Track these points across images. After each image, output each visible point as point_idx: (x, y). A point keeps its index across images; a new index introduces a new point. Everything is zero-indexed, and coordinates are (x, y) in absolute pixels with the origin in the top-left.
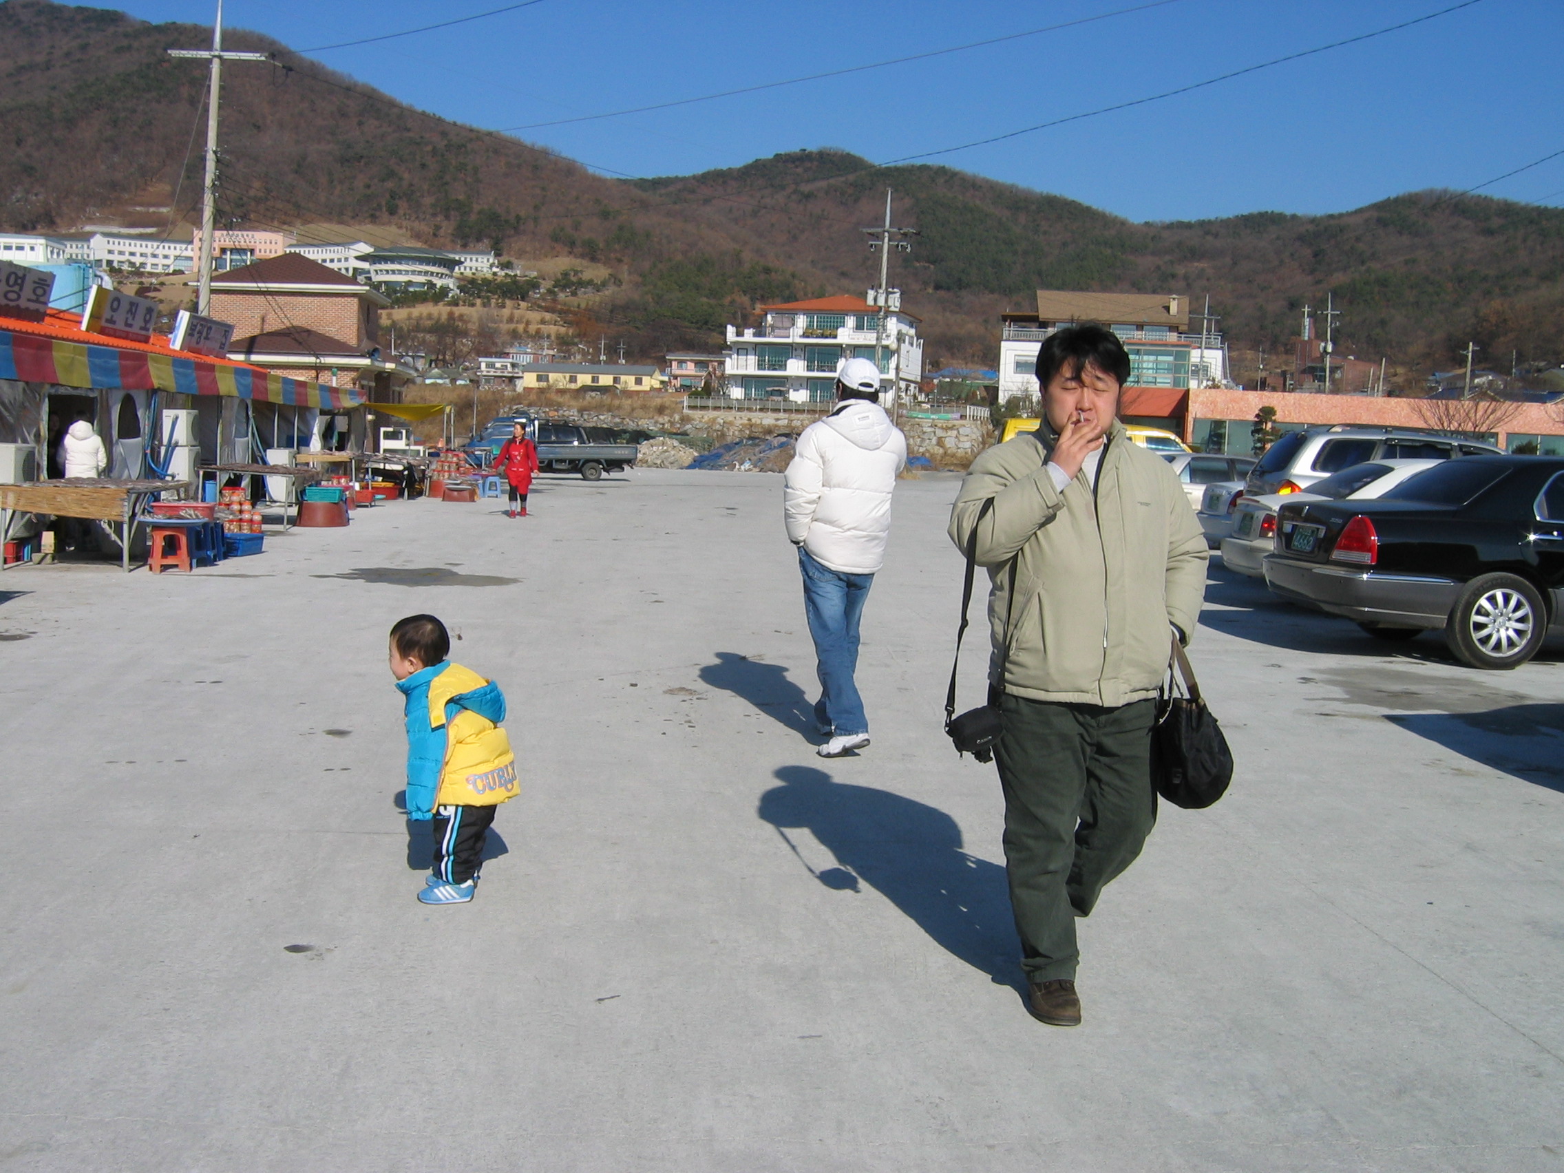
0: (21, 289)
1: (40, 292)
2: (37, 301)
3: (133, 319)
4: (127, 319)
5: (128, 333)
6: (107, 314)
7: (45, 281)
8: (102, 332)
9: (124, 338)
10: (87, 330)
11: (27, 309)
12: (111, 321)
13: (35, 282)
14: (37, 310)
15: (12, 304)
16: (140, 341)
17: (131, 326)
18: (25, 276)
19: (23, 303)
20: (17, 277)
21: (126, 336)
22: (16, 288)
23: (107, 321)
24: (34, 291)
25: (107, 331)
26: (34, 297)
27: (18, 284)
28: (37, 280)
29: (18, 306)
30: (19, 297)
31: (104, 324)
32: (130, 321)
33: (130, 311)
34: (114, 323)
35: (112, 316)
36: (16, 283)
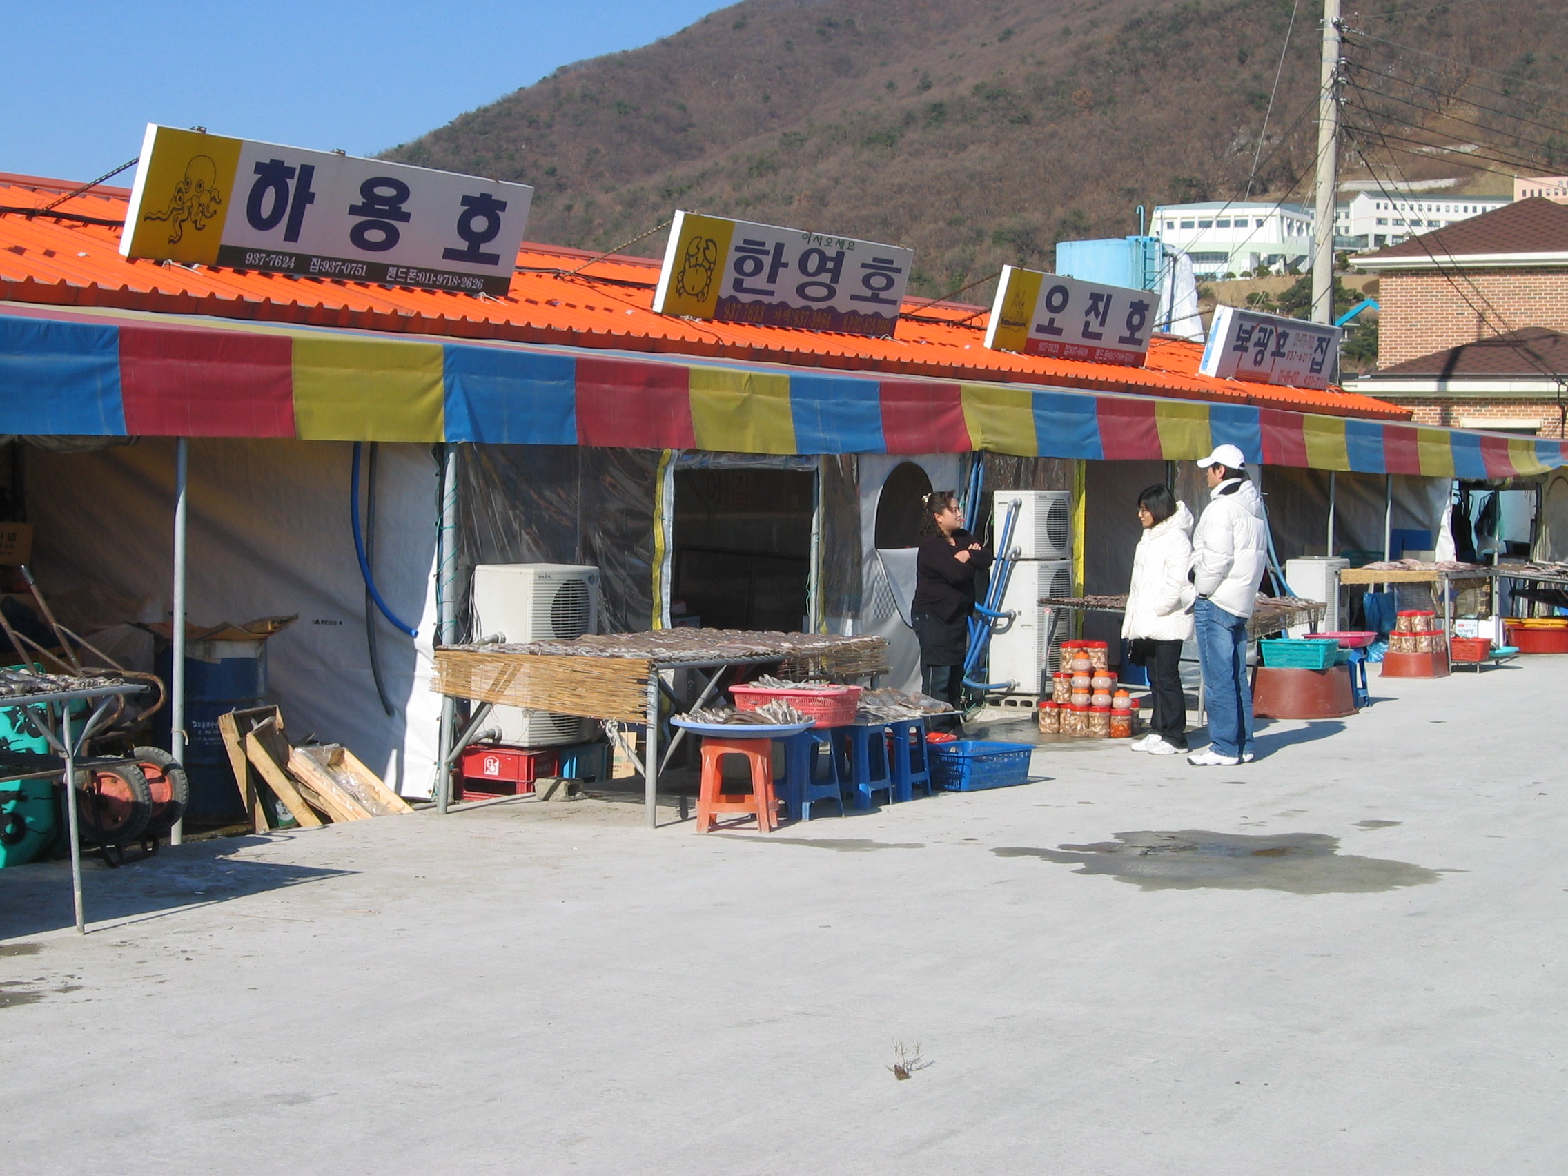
0: (835, 279)
1: (878, 282)
2: (875, 298)
3: (1102, 324)
4: (1087, 324)
5: (1092, 350)
6: (1041, 315)
7: (891, 262)
8: (1031, 348)
9: (1085, 360)
10: (996, 347)
11: (854, 313)
12: (1050, 328)
13: (864, 266)
14: (877, 315)
15: (815, 306)
16: (1122, 364)
17: (1098, 336)
18: (840, 257)
19: (842, 303)
20: (823, 258)
21: (1090, 356)
22: (825, 278)
23: (1040, 329)
24: (866, 281)
25: (1041, 347)
26: (868, 293)
27: (828, 271)
28: (870, 262)
29: (831, 310)
30: (832, 293)
31: (1032, 334)
32: (1094, 327)
33: (1093, 309)
34: (1059, 332)
35: (1052, 321)
36: (821, 268)
